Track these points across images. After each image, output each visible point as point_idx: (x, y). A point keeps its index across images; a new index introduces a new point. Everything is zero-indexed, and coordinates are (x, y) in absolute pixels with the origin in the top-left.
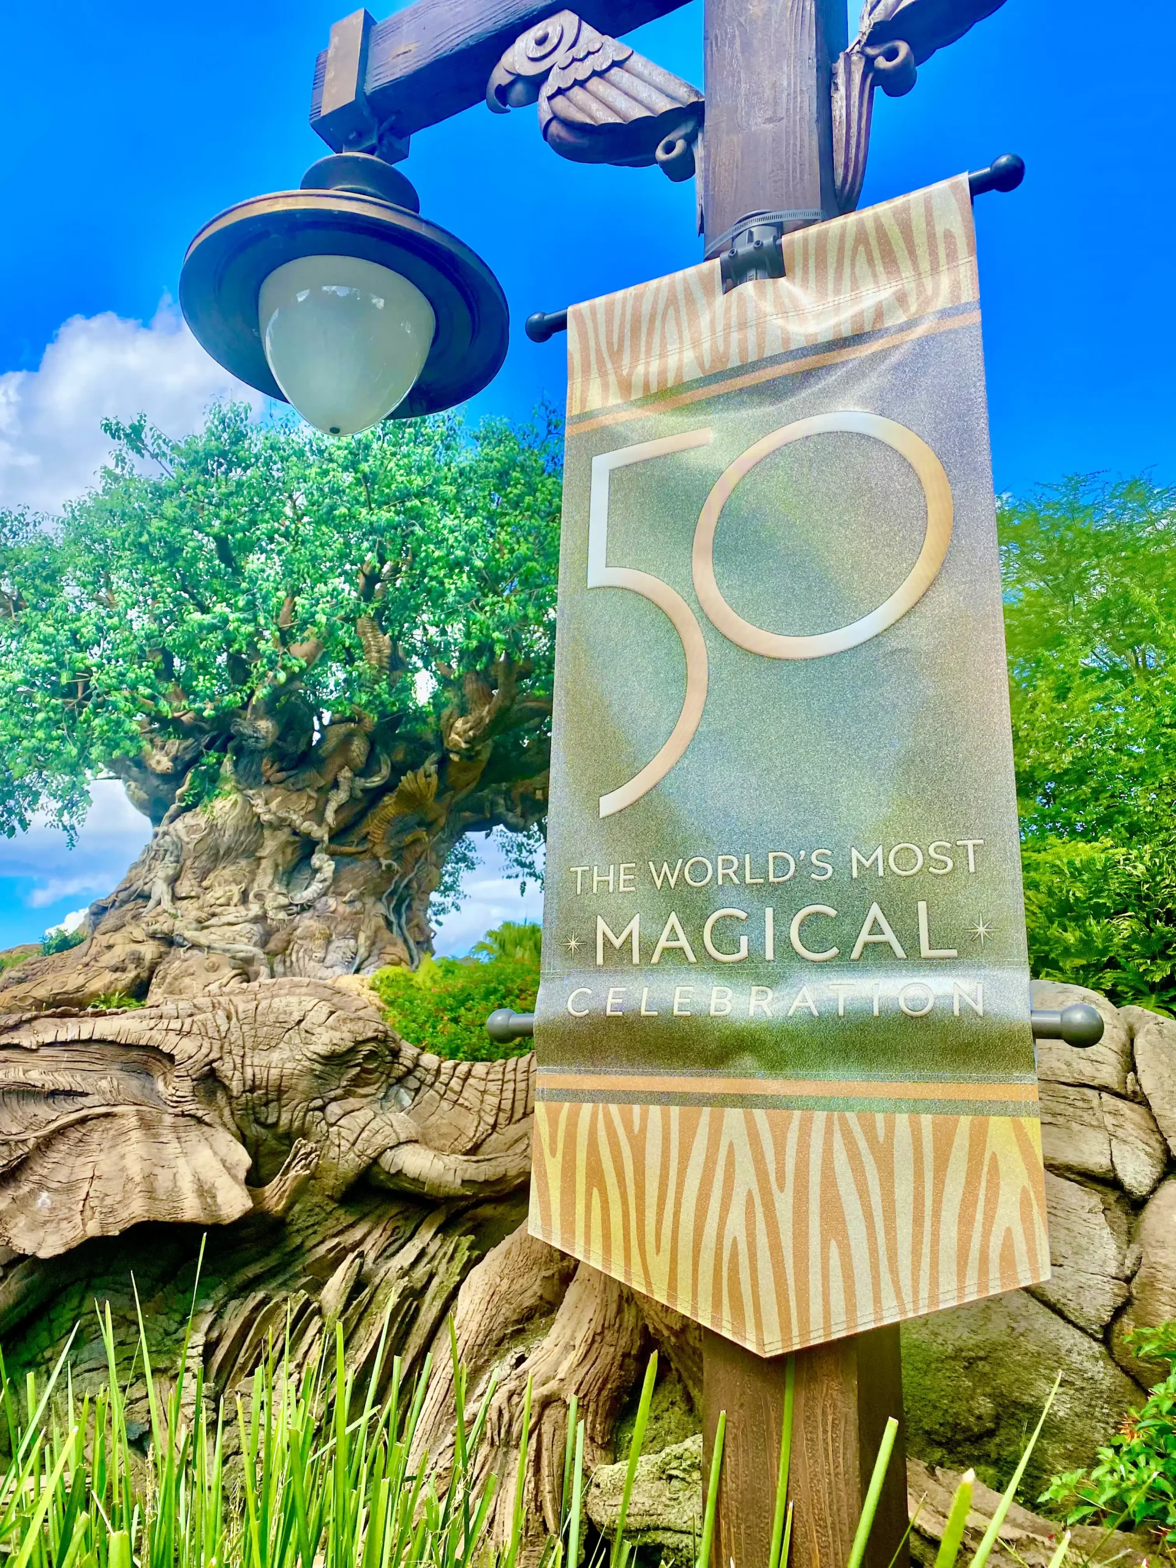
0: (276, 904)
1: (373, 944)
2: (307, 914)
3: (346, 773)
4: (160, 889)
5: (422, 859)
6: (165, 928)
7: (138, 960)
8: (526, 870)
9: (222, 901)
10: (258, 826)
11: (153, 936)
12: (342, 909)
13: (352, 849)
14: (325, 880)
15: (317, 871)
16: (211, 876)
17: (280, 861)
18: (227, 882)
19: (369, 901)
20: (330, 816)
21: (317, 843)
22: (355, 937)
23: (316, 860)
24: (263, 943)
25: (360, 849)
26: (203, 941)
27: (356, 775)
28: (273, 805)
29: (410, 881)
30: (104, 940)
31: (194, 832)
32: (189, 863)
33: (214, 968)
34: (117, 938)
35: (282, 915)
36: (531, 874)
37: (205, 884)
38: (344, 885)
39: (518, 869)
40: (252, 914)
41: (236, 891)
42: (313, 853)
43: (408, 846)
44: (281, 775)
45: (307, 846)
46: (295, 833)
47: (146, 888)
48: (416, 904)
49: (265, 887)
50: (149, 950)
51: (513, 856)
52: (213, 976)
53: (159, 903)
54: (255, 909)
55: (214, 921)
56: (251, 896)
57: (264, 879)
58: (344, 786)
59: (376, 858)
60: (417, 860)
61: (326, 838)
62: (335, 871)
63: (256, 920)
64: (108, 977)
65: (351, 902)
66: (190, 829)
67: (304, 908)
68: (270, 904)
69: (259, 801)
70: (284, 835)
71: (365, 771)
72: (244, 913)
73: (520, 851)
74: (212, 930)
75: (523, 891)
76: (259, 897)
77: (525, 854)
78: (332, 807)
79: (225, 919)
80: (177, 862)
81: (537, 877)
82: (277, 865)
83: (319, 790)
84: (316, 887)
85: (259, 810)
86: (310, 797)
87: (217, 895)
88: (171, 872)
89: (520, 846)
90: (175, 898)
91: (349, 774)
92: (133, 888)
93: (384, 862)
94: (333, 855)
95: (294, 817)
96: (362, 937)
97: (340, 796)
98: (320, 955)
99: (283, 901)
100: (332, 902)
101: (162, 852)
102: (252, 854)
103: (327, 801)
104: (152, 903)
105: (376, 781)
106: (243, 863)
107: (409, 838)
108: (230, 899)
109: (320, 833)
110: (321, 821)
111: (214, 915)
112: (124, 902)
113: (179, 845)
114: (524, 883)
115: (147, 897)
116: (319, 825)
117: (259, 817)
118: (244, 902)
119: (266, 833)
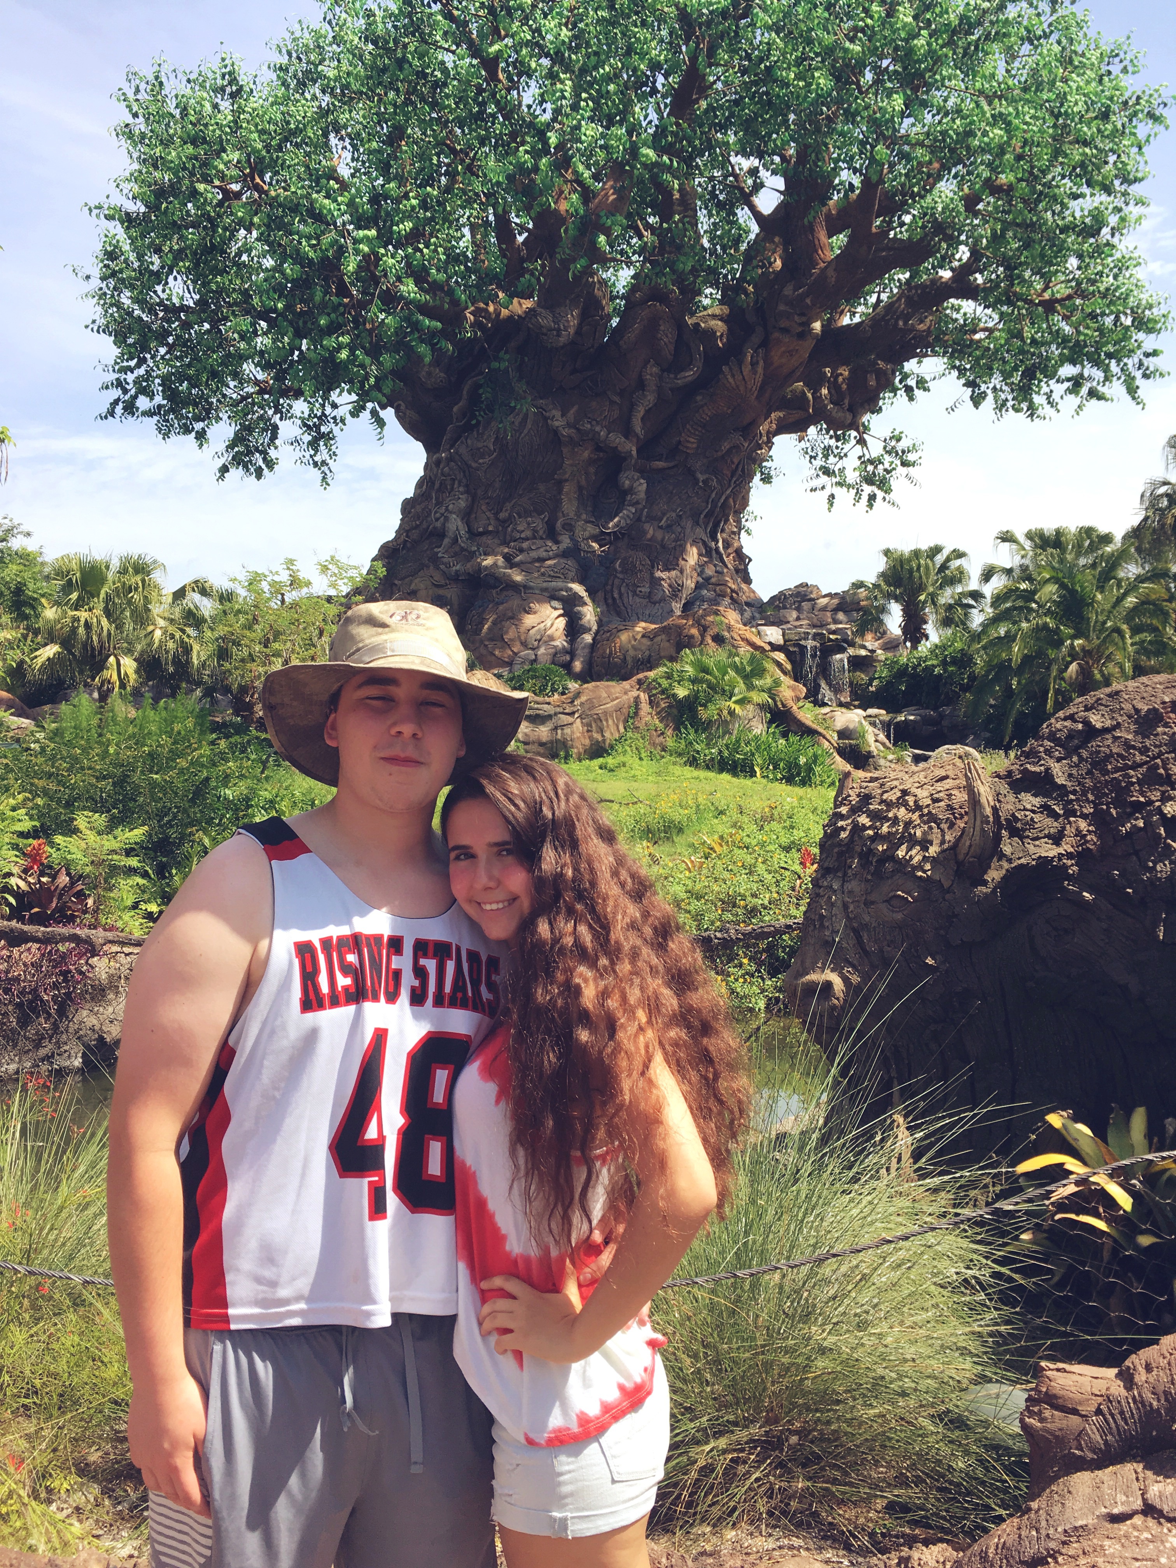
0: (587, 534)
2: (621, 544)
3: (653, 369)
4: (455, 524)
5: (739, 472)
6: (469, 567)
8: (834, 480)
9: (528, 533)
10: (555, 440)
11: (455, 578)
12: (659, 535)
13: (661, 464)
14: (637, 503)
15: (626, 492)
16: (508, 505)
17: (583, 483)
18: (526, 513)
19: (689, 524)
20: (638, 426)
21: (624, 459)
22: (679, 567)
23: (627, 478)
25: (671, 464)
26: (518, 577)
27: (663, 371)
28: (571, 415)
29: (727, 499)
31: (482, 456)
32: (480, 492)
34: (418, 583)
35: (595, 546)
36: (840, 484)
37: (503, 515)
38: (659, 507)
39: (824, 479)
40: (563, 547)
41: (539, 524)
42: (618, 471)
43: (723, 457)
44: (577, 378)
45: (613, 464)
46: (598, 448)
47: (438, 524)
49: (572, 515)
51: (818, 463)
53: (455, 541)
54: (566, 542)
56: (559, 524)
57: (569, 508)
58: (652, 385)
59: (691, 473)
60: (733, 474)
61: (634, 453)
62: (647, 491)
63: (565, 554)
65: (669, 528)
66: (476, 453)
67: (617, 537)
68: (580, 534)
69: (557, 413)
70: (586, 452)
71: (675, 366)
72: (554, 548)
73: (826, 457)
74: (523, 567)
75: (831, 504)
76: (569, 527)
77: (832, 459)
78: (640, 411)
79: (534, 554)
80: (467, 492)
81: (849, 486)
82: (580, 488)
83: (622, 393)
84: (629, 511)
85: (557, 424)
86: (612, 403)
87: (520, 528)
88: (462, 504)
89: (827, 451)
90: (473, 534)
91: (655, 370)
92: (425, 525)
93: (701, 477)
94: (643, 472)
95: (598, 429)
96: (686, 565)
97: (649, 399)
98: (646, 590)
99: (593, 529)
100: (649, 529)
101: (448, 482)
102: (548, 476)
103: (632, 407)
104: (446, 541)
105: (690, 375)
106: (542, 487)
107: (726, 446)
108: (535, 531)
109: (628, 447)
110: (628, 432)
111: (521, 551)
113: (467, 472)
114: (832, 496)
115: (443, 535)
116: (626, 437)
117: (556, 432)
118: (552, 534)
119: (565, 450)
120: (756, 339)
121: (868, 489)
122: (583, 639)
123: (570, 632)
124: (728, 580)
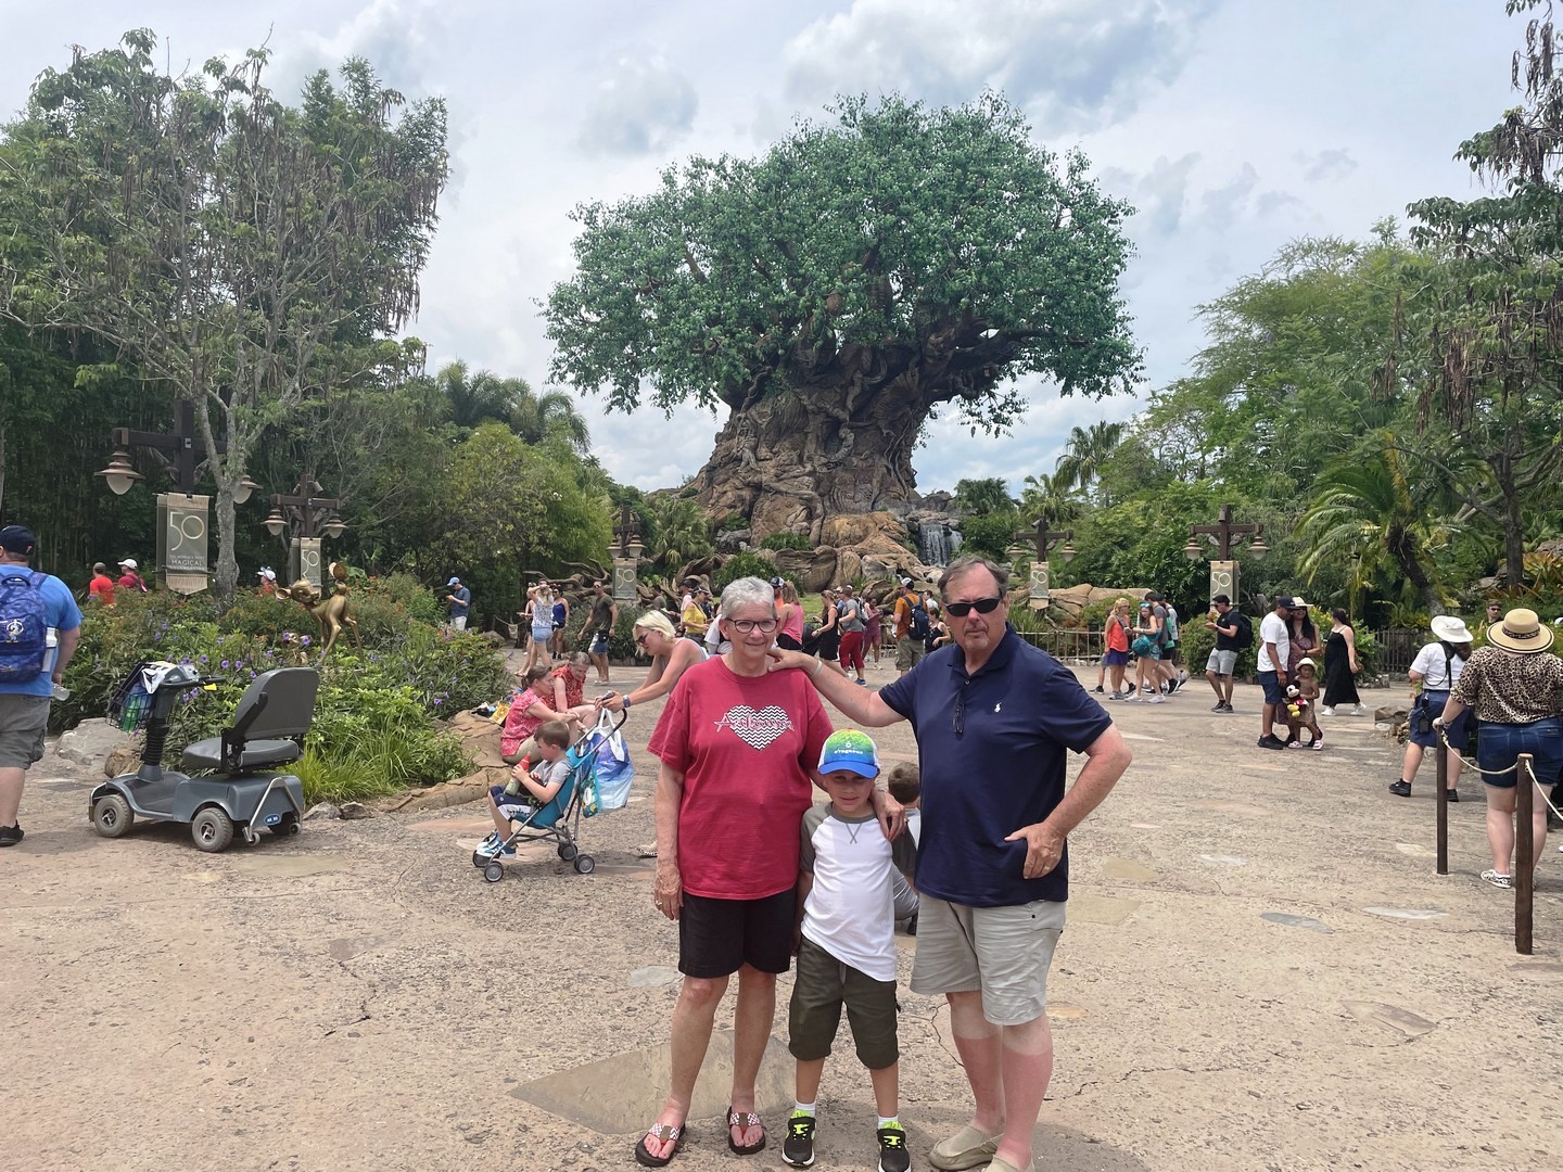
0: (820, 463)
1: (882, 485)
2: (840, 469)
3: (859, 375)
4: (748, 454)
5: (908, 426)
6: (755, 480)
7: (743, 500)
9: (787, 462)
10: (804, 411)
11: (748, 485)
12: (860, 464)
13: (864, 424)
14: (849, 446)
15: (843, 440)
16: (778, 445)
17: (819, 434)
18: (788, 449)
19: (877, 457)
20: (849, 404)
21: (842, 422)
22: (871, 482)
23: (843, 432)
24: (816, 488)
25: (868, 424)
26: (783, 489)
27: (865, 376)
28: (814, 398)
29: (902, 441)
30: (720, 489)
31: (764, 417)
32: (763, 437)
33: (790, 506)
34: (727, 487)
35: (825, 470)
37: (774, 450)
38: (861, 448)
39: (969, 418)
40: (807, 470)
41: (794, 455)
42: (838, 428)
43: (899, 419)
44: (818, 377)
45: (835, 424)
46: (828, 416)
47: (739, 454)
48: (903, 455)
49: (813, 452)
50: (746, 494)
52: (790, 510)
53: (748, 464)
54: (809, 468)
55: (785, 475)
56: (805, 457)
57: (811, 447)
58: (858, 383)
59: (879, 429)
60: (905, 427)
61: (848, 419)
62: (855, 440)
63: (810, 474)
64: (727, 511)
65: (866, 459)
66: (762, 415)
67: (837, 464)
68: (816, 463)
69: (806, 397)
70: (821, 418)
71: (871, 373)
72: (802, 470)
74: (785, 481)
76: (810, 459)
78: (851, 397)
79: (791, 474)
80: (756, 436)
81: (984, 423)
82: (818, 438)
83: (842, 387)
84: (843, 451)
85: (805, 402)
86: (836, 392)
87: (783, 458)
88: (752, 443)
90: (758, 460)
92: (729, 452)
93: (885, 432)
94: (851, 428)
95: (828, 406)
96: (875, 481)
97: (856, 390)
98: (851, 494)
99: (823, 460)
100: (855, 461)
101: (745, 431)
102: (800, 430)
103: (847, 394)
104: (743, 464)
105: (878, 379)
106: (797, 436)
107: (900, 414)
108: (792, 460)
109: (844, 416)
110: (844, 407)
111: (784, 471)
112: (726, 464)
113: (756, 425)
115: (741, 460)
116: (843, 411)
117: (805, 407)
118: (801, 461)
119: (810, 417)
120: (916, 359)
121: (994, 427)
122: (817, 522)
123: (810, 517)
124: (898, 488)
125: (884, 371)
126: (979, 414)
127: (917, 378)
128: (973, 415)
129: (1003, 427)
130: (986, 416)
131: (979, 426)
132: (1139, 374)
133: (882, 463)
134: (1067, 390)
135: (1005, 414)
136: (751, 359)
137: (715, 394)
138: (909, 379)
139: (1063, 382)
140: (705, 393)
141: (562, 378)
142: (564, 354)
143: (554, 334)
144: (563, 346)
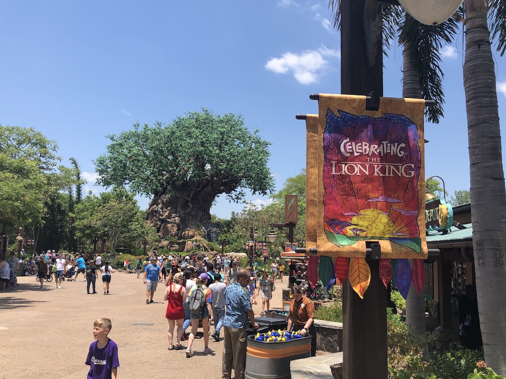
1: (200, 220)
2: (188, 215)
5: (210, 202)
10: (177, 198)
12: (194, 213)
13: (195, 202)
14: (191, 208)
15: (189, 206)
16: (169, 207)
17: (182, 205)
19: (199, 211)
20: (191, 196)
21: (189, 201)
22: (197, 219)
23: (189, 204)
24: (180, 221)
25: (197, 202)
27: (196, 188)
28: (180, 194)
33: (172, 226)
35: (183, 215)
38: (194, 209)
43: (206, 200)
44: (182, 188)
45: (187, 202)
46: (184, 199)
48: (208, 209)
49: (180, 210)
54: (178, 214)
57: (179, 208)
58: (194, 190)
59: (200, 203)
60: (208, 202)
62: (193, 206)
65: (196, 212)
68: (181, 213)
70: (182, 200)
71: (198, 187)
76: (179, 212)
78: (192, 194)
83: (189, 191)
84: (189, 209)
86: (187, 192)
91: (194, 188)
93: (202, 204)
94: (191, 203)
95: (184, 196)
97: (193, 192)
99: (183, 212)
100: (192, 212)
102: (176, 203)
103: (190, 193)
105: (200, 189)
106: (175, 205)
109: (189, 199)
110: (189, 197)
117: (177, 196)
118: (176, 212)
119: (179, 199)
120: (211, 183)
121: (236, 200)
122: (181, 231)
123: (178, 230)
124: (206, 221)
125: (201, 187)
126: (232, 196)
127: (211, 189)
128: (230, 196)
129: (239, 200)
130: (234, 197)
131: (232, 200)
132: (274, 189)
133: (201, 213)
134: (254, 193)
135: (240, 196)
136: (162, 185)
137: (151, 194)
138: (208, 189)
139: (253, 190)
140: (148, 193)
141: (99, 184)
142: (101, 177)
143: (98, 171)
144: (100, 175)
